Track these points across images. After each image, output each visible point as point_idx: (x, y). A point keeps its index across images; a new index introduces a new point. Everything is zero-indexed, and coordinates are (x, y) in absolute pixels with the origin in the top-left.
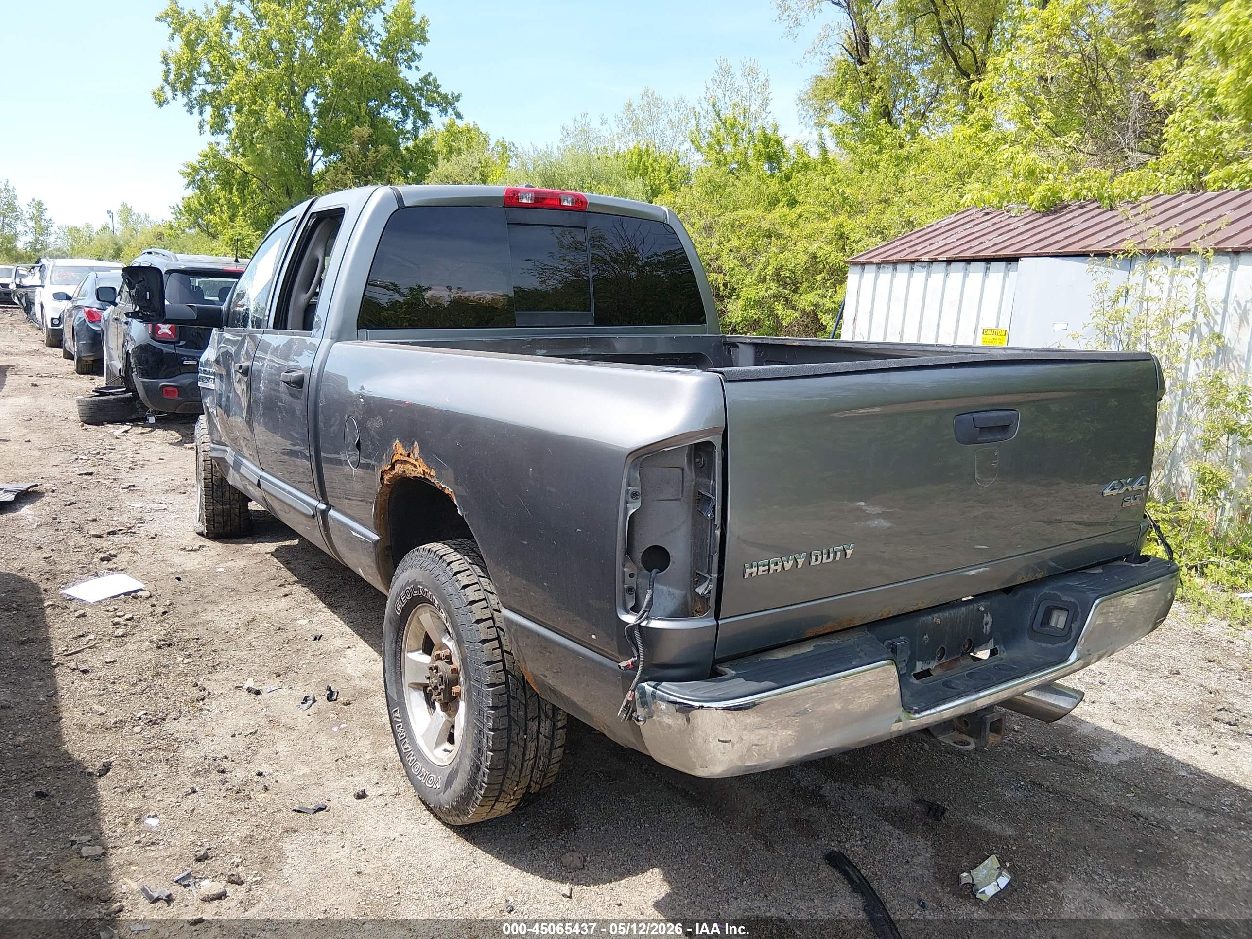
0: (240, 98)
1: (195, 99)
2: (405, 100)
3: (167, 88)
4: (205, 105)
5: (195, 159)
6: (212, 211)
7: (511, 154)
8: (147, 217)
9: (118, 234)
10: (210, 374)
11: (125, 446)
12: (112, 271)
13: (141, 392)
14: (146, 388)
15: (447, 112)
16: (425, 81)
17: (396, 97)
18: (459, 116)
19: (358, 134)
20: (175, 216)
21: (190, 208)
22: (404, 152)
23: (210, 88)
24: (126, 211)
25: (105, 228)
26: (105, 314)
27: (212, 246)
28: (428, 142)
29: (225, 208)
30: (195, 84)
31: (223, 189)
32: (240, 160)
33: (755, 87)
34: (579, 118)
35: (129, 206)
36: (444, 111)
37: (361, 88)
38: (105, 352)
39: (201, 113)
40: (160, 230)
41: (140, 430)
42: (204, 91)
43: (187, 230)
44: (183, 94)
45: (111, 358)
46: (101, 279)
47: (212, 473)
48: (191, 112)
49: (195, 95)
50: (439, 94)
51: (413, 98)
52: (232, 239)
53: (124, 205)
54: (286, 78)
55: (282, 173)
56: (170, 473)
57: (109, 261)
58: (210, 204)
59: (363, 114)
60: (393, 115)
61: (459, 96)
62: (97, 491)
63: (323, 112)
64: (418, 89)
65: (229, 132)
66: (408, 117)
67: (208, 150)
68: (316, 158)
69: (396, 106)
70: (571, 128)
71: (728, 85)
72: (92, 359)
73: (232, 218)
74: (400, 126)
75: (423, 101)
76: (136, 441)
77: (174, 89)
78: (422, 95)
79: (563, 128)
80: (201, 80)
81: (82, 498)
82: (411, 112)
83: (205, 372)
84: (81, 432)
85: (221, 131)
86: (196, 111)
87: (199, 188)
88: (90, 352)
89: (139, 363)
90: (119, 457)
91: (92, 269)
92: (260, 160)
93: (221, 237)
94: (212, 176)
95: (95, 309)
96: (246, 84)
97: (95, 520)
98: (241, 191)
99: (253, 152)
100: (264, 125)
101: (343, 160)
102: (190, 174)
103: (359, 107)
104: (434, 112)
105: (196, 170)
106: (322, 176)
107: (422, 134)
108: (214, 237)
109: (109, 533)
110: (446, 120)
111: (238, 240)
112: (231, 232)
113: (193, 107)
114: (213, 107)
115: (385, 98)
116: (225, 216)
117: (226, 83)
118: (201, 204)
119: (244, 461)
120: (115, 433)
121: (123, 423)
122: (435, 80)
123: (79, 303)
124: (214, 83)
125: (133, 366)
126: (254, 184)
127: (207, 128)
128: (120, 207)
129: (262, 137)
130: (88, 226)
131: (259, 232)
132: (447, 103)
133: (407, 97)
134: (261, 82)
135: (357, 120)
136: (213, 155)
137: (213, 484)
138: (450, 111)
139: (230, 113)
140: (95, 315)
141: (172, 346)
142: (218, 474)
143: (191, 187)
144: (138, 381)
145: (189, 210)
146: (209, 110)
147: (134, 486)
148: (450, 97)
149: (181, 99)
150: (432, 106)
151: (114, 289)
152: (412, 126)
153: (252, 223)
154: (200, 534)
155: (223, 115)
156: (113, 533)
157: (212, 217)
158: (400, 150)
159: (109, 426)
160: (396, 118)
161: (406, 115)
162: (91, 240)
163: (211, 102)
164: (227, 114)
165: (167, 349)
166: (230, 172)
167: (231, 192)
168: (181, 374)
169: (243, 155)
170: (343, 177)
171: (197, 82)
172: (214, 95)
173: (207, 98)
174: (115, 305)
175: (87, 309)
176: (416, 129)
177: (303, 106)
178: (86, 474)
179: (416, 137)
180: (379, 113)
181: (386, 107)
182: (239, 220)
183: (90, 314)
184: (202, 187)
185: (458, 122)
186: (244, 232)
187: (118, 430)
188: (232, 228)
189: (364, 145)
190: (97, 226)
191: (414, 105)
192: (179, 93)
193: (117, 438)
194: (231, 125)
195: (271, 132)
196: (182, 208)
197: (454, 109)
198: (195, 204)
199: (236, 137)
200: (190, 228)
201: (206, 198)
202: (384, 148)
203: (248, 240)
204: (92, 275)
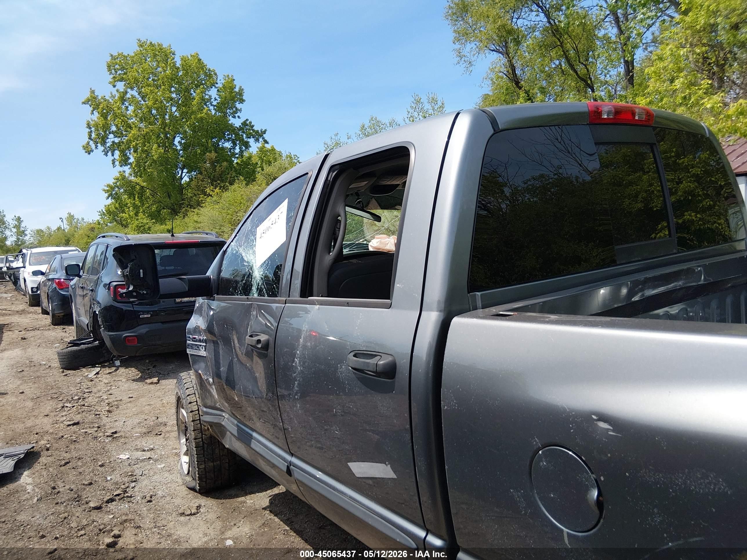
0: (136, 143)
1: (108, 147)
2: (234, 136)
3: (91, 143)
4: (115, 150)
5: (111, 182)
6: (123, 212)
7: (296, 161)
8: (83, 219)
9: (66, 231)
10: (200, 341)
11: (99, 388)
12: (70, 253)
13: (108, 343)
14: (112, 339)
15: (259, 140)
16: (245, 124)
17: (228, 135)
18: (266, 142)
19: (209, 158)
20: (101, 217)
21: (110, 211)
22: (235, 165)
23: (117, 140)
24: (71, 217)
25: (59, 229)
26: (72, 283)
27: (126, 232)
28: (250, 158)
29: (131, 209)
30: (108, 138)
31: (130, 198)
32: (138, 180)
33: (436, 108)
34: (333, 137)
35: (72, 214)
36: (257, 140)
37: (207, 131)
38: (74, 311)
39: (113, 155)
40: (92, 225)
41: (108, 370)
42: (113, 142)
43: (109, 224)
44: (101, 145)
45: (78, 315)
46: (65, 259)
47: (201, 432)
48: (106, 155)
49: (108, 145)
50: (253, 130)
51: (239, 135)
52: (137, 226)
53: (69, 214)
54: (162, 130)
55: (164, 185)
56: (142, 412)
57: (63, 246)
58: (122, 207)
59: (210, 146)
60: (228, 145)
61: (265, 131)
62: (85, 443)
63: (185, 147)
64: (241, 129)
65: (131, 164)
66: (236, 145)
67: (119, 175)
68: (184, 174)
69: (228, 140)
70: (329, 143)
71: (420, 109)
72: (63, 314)
73: (136, 214)
74: (232, 151)
75: (245, 135)
76: (107, 381)
77: (96, 143)
78: (243, 132)
79: (325, 144)
80: (111, 136)
81: (74, 454)
82: (238, 142)
83: (194, 339)
84: (63, 378)
85: (126, 165)
86: (110, 154)
87: (114, 198)
88: (61, 310)
89: (105, 321)
90: (97, 400)
91: (56, 253)
92: (150, 179)
93: (130, 226)
94: (122, 190)
95: (62, 280)
96: (139, 136)
97: (91, 484)
98: (140, 198)
99: (146, 174)
100: (152, 158)
101: (201, 173)
102: (108, 191)
103: (207, 143)
104: (251, 141)
105: (112, 188)
106: (188, 184)
107: (246, 154)
108: (126, 226)
109: (108, 502)
110: (259, 145)
111: (141, 226)
112: (137, 222)
113: (108, 152)
114: (120, 151)
115: (222, 137)
116: (132, 213)
117: (126, 136)
118: (116, 208)
119: (255, 435)
120: (89, 376)
121: (94, 366)
122: (250, 123)
123: (51, 277)
124: (119, 137)
125: (100, 323)
126: (148, 193)
127: (117, 163)
128: (67, 215)
129: (151, 165)
130: (49, 228)
131: (154, 221)
132: (259, 135)
133: (234, 134)
134: (147, 133)
135: (206, 149)
136: (122, 178)
137: (203, 443)
138: (261, 140)
139: (130, 154)
140: (63, 284)
141: (130, 305)
142: (207, 433)
143: (110, 198)
144: (105, 334)
145: (109, 212)
146: (117, 153)
147: (116, 432)
148: (260, 132)
149: (101, 148)
150: (250, 138)
151: (78, 265)
152: (239, 150)
153: (148, 216)
154: (193, 489)
155: (126, 154)
156: (111, 500)
157: (124, 214)
158: (233, 165)
159: (84, 370)
160: (229, 147)
161: (235, 144)
162: (51, 236)
163: (118, 148)
164: (128, 154)
165: (125, 307)
166: (133, 188)
167: (134, 199)
168: (139, 325)
169: (141, 177)
170: (202, 183)
171: (109, 137)
172: (119, 144)
173: (115, 146)
174: (80, 276)
175: (57, 281)
176: (241, 151)
177: (174, 144)
178: (74, 424)
179: (242, 156)
180: (219, 145)
181: (223, 140)
182: (141, 215)
183: (59, 284)
184: (116, 197)
185: (266, 145)
186: (145, 221)
187: (91, 372)
188: (137, 220)
189: (212, 163)
190: (54, 228)
191: (239, 138)
192: (99, 145)
193: (92, 381)
194: (132, 160)
195: (156, 161)
196: (105, 212)
197: (263, 138)
198: (113, 208)
199: (135, 166)
200: (110, 223)
201: (119, 204)
202: (225, 164)
203: (148, 226)
204: (58, 257)
